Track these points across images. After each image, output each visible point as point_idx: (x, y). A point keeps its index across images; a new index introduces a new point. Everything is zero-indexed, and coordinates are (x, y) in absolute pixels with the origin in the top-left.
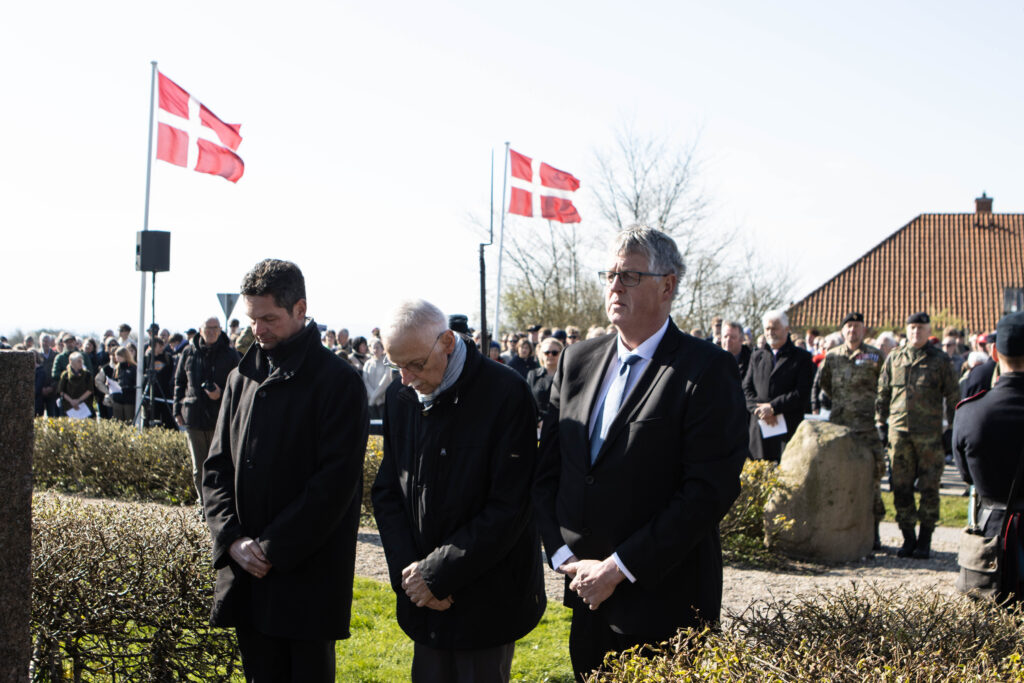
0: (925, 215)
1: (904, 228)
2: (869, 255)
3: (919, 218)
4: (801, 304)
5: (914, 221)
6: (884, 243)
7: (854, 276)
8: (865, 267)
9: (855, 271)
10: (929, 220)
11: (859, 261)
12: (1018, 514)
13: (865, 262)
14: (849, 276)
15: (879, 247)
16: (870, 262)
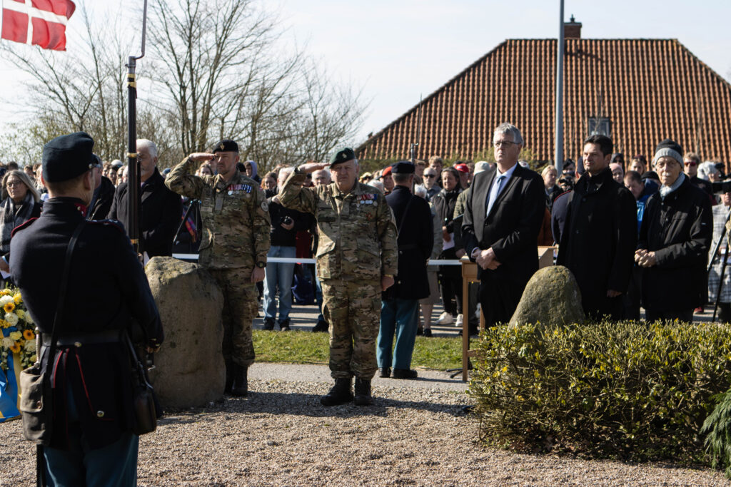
0: (511, 40)
1: (489, 55)
2: (451, 83)
3: (504, 44)
4: (380, 135)
5: (499, 48)
6: (468, 70)
7: (436, 106)
8: (447, 96)
9: (437, 101)
10: (515, 47)
11: (442, 90)
12: (67, 350)
13: (448, 91)
14: (431, 106)
15: (462, 75)
16: (453, 91)
